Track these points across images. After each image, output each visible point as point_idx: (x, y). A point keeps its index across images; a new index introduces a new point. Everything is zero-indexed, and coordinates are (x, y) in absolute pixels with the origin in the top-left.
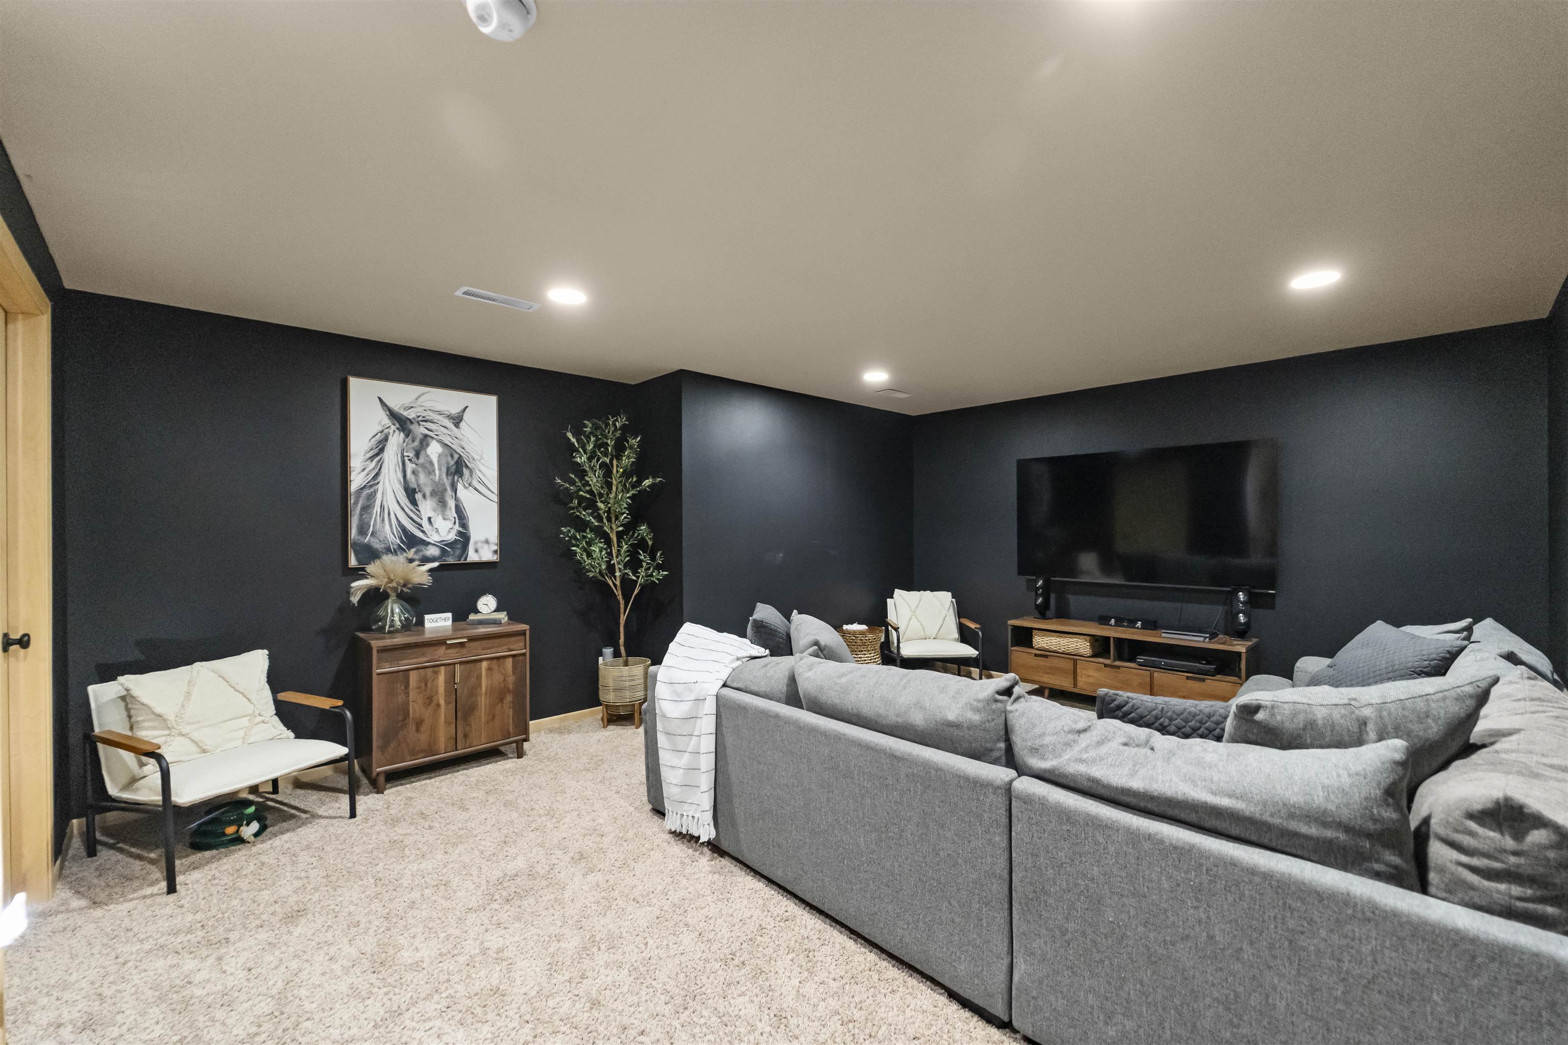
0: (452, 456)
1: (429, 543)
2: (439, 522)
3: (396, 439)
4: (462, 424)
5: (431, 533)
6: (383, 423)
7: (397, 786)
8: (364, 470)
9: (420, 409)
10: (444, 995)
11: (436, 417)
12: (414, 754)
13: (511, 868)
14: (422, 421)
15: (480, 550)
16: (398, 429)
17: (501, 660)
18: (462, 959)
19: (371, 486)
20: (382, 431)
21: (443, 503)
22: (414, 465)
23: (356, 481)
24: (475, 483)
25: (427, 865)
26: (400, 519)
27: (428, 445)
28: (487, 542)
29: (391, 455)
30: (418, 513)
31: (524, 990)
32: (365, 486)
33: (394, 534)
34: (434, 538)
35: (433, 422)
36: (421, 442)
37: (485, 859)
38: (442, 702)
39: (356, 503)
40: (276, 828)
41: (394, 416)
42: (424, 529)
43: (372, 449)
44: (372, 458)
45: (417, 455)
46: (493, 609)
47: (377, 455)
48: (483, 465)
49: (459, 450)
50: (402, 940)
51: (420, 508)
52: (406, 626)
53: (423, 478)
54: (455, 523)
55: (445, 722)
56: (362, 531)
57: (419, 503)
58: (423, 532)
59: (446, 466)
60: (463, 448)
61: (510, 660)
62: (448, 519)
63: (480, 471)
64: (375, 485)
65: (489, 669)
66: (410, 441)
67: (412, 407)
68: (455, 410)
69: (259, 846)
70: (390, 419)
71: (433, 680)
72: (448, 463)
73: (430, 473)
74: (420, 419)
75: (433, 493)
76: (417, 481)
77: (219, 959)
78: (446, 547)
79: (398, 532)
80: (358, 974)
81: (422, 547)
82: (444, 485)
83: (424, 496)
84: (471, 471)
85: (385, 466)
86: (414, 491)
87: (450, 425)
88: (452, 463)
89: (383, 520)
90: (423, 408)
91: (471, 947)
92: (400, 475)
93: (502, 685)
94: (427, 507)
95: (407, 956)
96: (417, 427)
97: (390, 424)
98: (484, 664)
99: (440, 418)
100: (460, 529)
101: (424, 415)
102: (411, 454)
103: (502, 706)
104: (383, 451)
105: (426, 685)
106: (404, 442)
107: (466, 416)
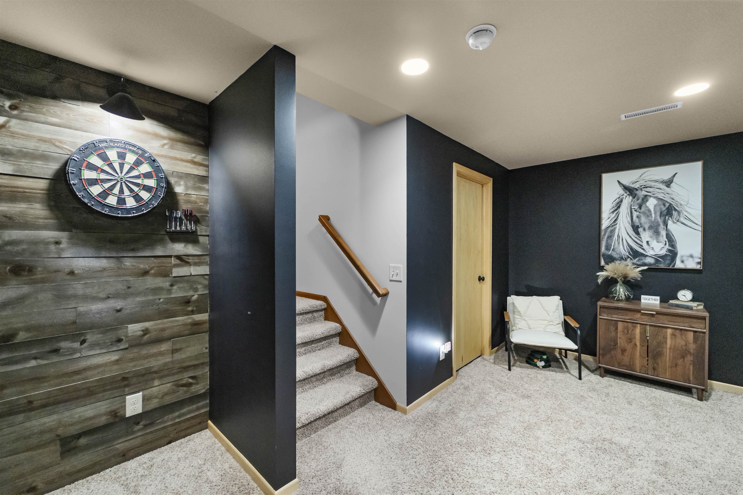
0: (664, 205)
1: (647, 256)
2: (653, 243)
3: (627, 200)
4: (672, 185)
5: (649, 250)
6: (620, 193)
7: (611, 378)
8: (609, 218)
9: (643, 182)
10: (533, 454)
11: (653, 184)
12: (620, 365)
13: (617, 439)
14: (643, 188)
15: (685, 261)
16: (628, 195)
17: (683, 332)
18: (553, 450)
19: (613, 226)
20: (619, 198)
21: (657, 233)
22: (638, 213)
23: (605, 224)
24: (682, 219)
25: (584, 412)
26: (629, 242)
27: (647, 201)
28: (691, 256)
29: (624, 210)
30: (640, 239)
31: (559, 480)
32: (609, 226)
33: (625, 250)
34: (650, 253)
35: (651, 187)
36: (643, 199)
37: (610, 428)
38: (638, 344)
39: (605, 235)
40: (553, 369)
41: (626, 188)
42: (644, 248)
43: (613, 207)
44: (613, 212)
45: (640, 207)
46: (689, 299)
47: (616, 210)
48: (689, 208)
49: (670, 201)
50: (543, 429)
51: (641, 236)
52: (628, 299)
53: (643, 219)
54: (666, 244)
55: (640, 355)
56: (608, 248)
57: (641, 233)
58: (643, 249)
59: (660, 211)
60: (673, 199)
61: (692, 334)
62: (661, 242)
63: (686, 211)
64: (614, 225)
65: (673, 335)
66: (636, 200)
67: (637, 181)
68: (666, 177)
69: (542, 371)
70: (623, 190)
71: (633, 330)
72: (661, 209)
73: (648, 216)
74: (642, 187)
75: (650, 228)
76: (640, 221)
77: (499, 394)
78: (658, 258)
79: (627, 249)
80: (520, 425)
81: (643, 258)
82: (658, 222)
83: (644, 230)
84: (679, 213)
85: (621, 215)
86: (638, 227)
87: (663, 186)
88: (664, 209)
89: (619, 243)
90: (645, 181)
91: (561, 450)
92: (629, 219)
93: (684, 347)
94: (646, 236)
95: (539, 433)
96: (640, 192)
97: (624, 193)
98: (669, 331)
99: (656, 184)
100: (670, 248)
101: (645, 184)
102: (636, 207)
103: (684, 361)
104: (620, 208)
105: (628, 332)
106: (632, 201)
107: (675, 180)
